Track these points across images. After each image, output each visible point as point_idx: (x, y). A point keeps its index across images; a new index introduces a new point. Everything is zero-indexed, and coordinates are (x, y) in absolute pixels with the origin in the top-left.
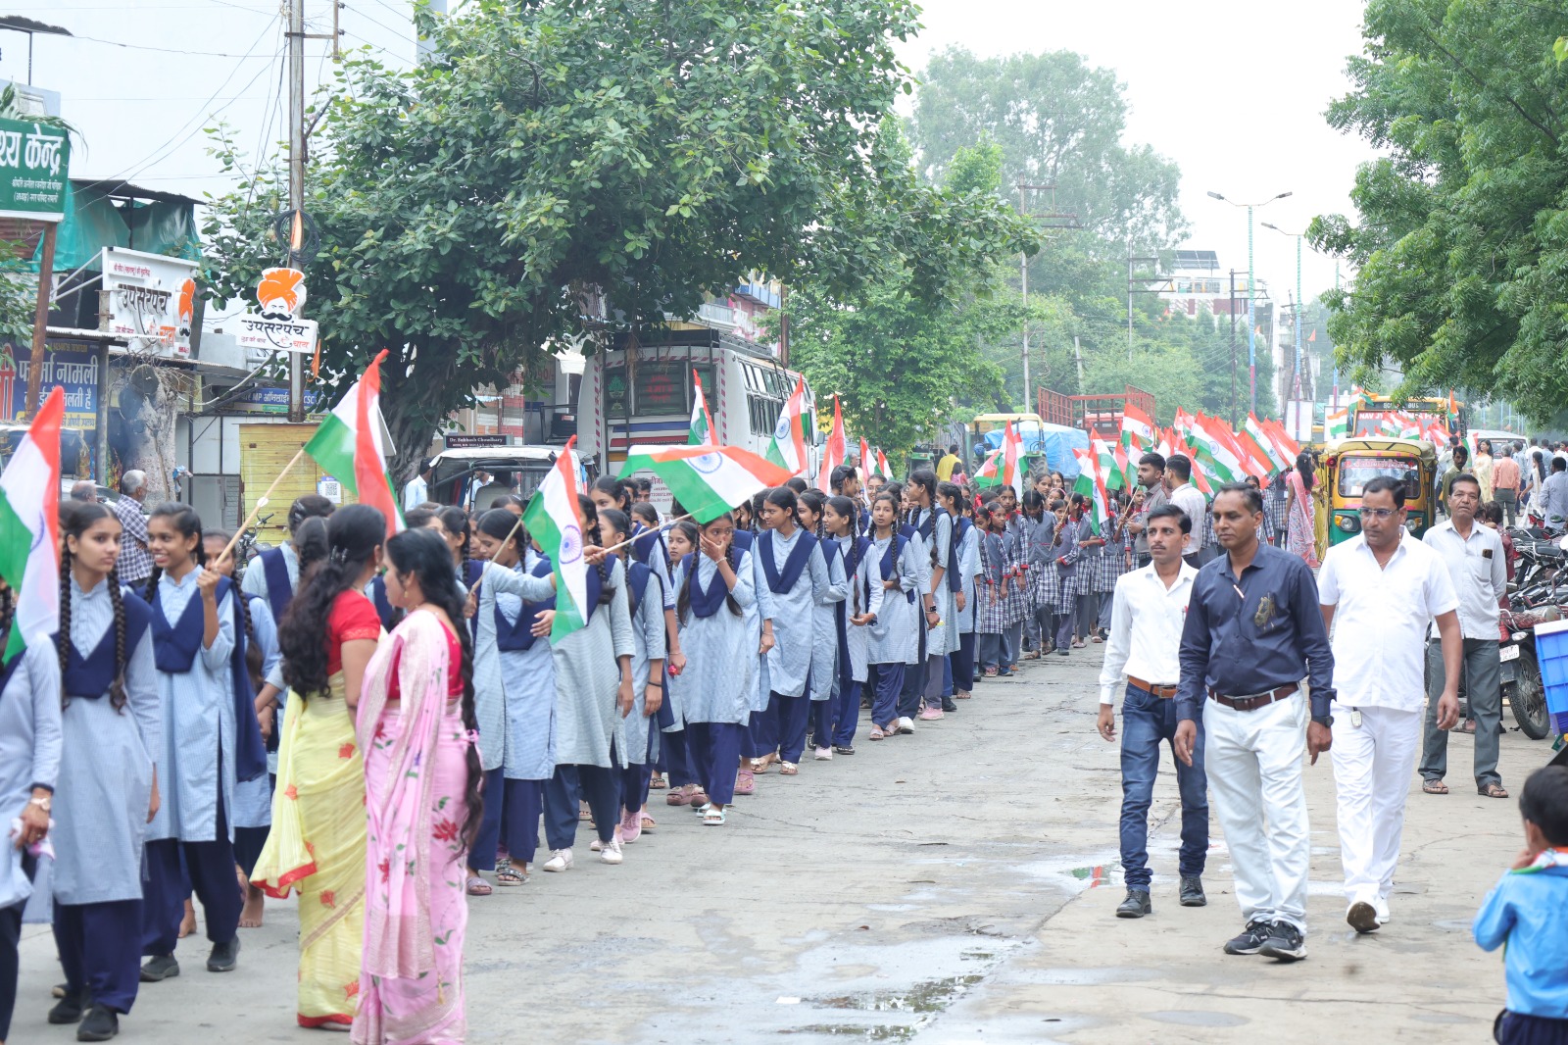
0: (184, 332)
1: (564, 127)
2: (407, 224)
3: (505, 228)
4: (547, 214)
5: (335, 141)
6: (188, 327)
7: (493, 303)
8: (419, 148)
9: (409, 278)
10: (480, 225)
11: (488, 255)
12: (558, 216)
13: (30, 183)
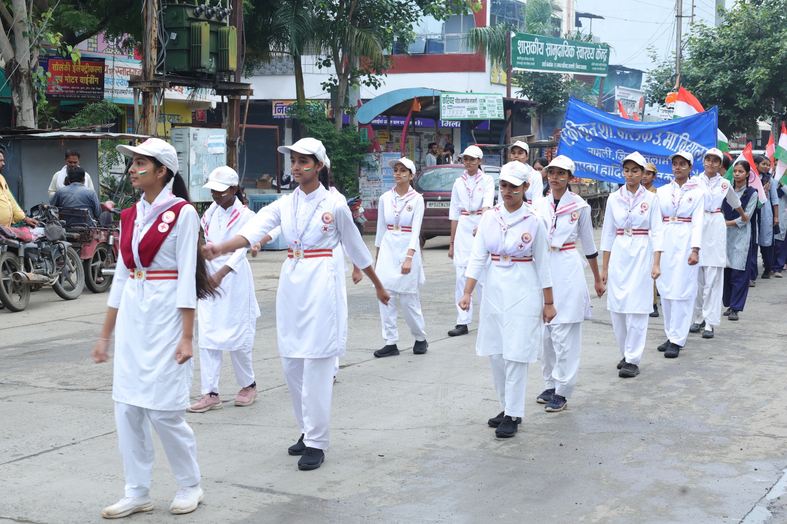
0: (640, 114)
1: (769, 45)
2: (714, 78)
3: (748, 79)
4: (762, 74)
5: (690, 52)
6: (641, 112)
7: (742, 104)
8: (718, 53)
9: (714, 96)
10: (739, 78)
11: (741, 88)
12: (766, 75)
13: (597, 64)
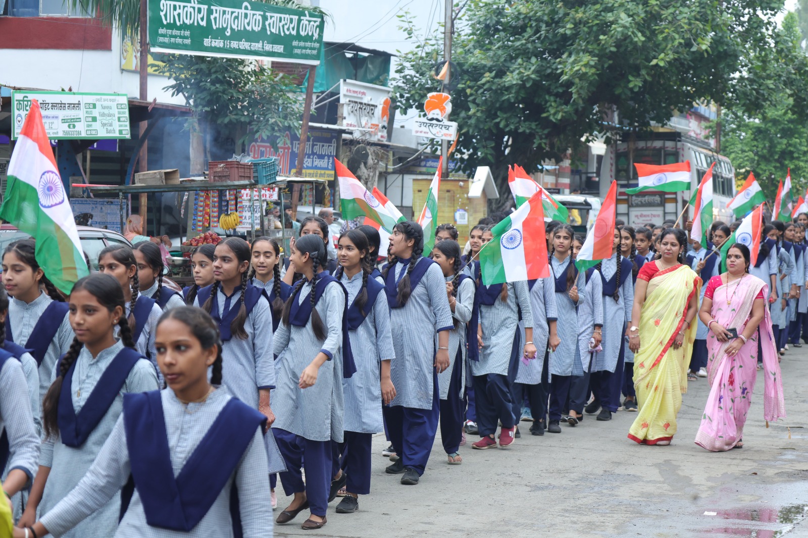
0: (384, 127)
1: (596, 17)
2: (508, 70)
3: (562, 73)
4: (585, 65)
5: (470, 23)
6: (386, 124)
7: (555, 114)
8: (515, 27)
9: (508, 99)
10: (549, 71)
11: (553, 87)
12: (592, 67)
13: (302, 44)
